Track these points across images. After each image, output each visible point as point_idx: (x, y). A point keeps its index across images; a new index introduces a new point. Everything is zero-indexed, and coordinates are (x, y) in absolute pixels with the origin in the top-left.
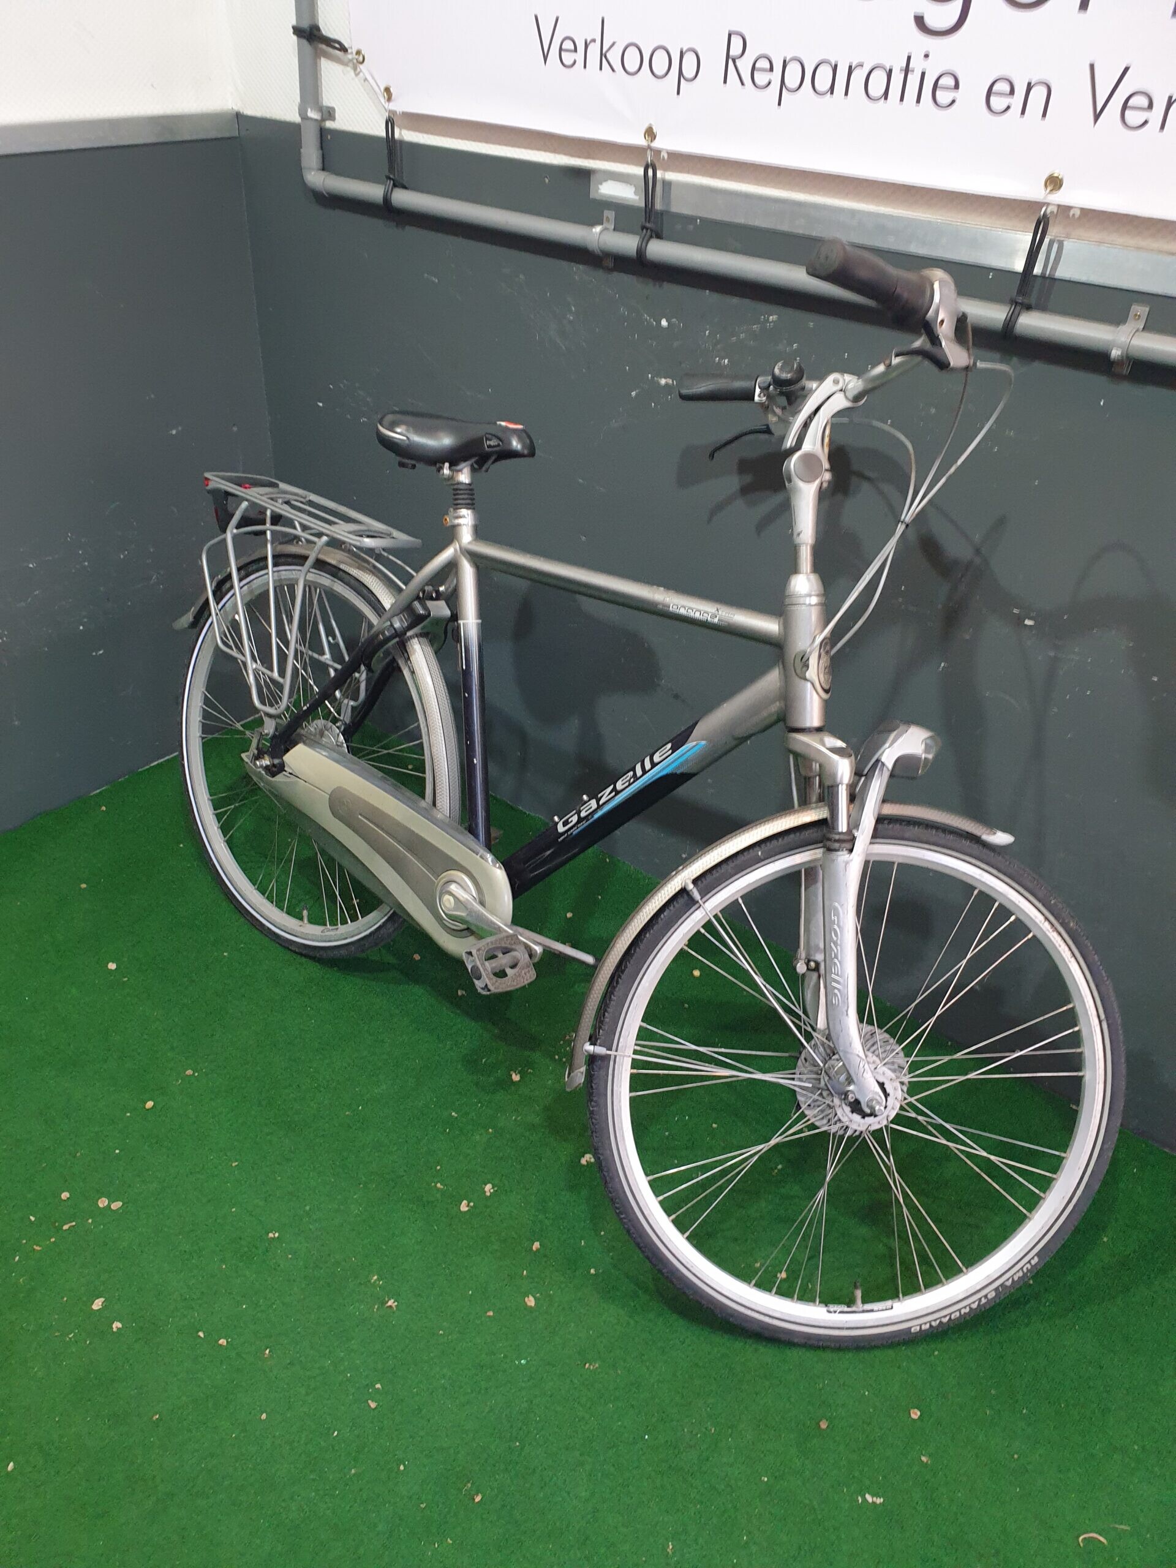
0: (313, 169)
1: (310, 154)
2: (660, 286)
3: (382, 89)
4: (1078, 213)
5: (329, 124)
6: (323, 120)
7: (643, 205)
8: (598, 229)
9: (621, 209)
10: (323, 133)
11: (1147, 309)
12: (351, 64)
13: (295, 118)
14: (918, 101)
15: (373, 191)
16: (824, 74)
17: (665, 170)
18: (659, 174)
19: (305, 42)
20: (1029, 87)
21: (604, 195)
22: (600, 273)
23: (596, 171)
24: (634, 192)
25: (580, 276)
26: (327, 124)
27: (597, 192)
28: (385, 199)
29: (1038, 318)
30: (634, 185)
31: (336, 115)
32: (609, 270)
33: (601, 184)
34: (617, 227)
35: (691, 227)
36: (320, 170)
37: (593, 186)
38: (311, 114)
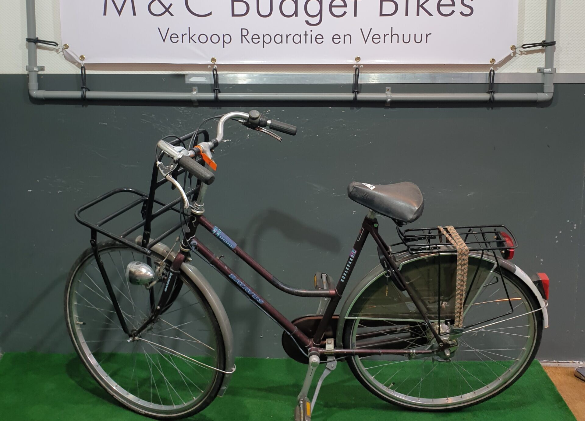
0: (35, 90)
1: (33, 85)
3: (79, 56)
4: (363, 66)
7: (213, 83)
9: (200, 85)
10: (40, 76)
11: (390, 88)
17: (219, 70)
19: (30, 43)
20: (345, 36)
21: (192, 82)
22: (192, 109)
23: (187, 74)
24: (206, 79)
25: (183, 111)
26: (40, 73)
27: (188, 81)
28: (82, 96)
29: (361, 95)
30: (206, 77)
31: (45, 69)
32: (197, 106)
33: (190, 78)
34: (199, 91)
35: (231, 87)
36: (38, 90)
37: (186, 79)
38: (36, 69)
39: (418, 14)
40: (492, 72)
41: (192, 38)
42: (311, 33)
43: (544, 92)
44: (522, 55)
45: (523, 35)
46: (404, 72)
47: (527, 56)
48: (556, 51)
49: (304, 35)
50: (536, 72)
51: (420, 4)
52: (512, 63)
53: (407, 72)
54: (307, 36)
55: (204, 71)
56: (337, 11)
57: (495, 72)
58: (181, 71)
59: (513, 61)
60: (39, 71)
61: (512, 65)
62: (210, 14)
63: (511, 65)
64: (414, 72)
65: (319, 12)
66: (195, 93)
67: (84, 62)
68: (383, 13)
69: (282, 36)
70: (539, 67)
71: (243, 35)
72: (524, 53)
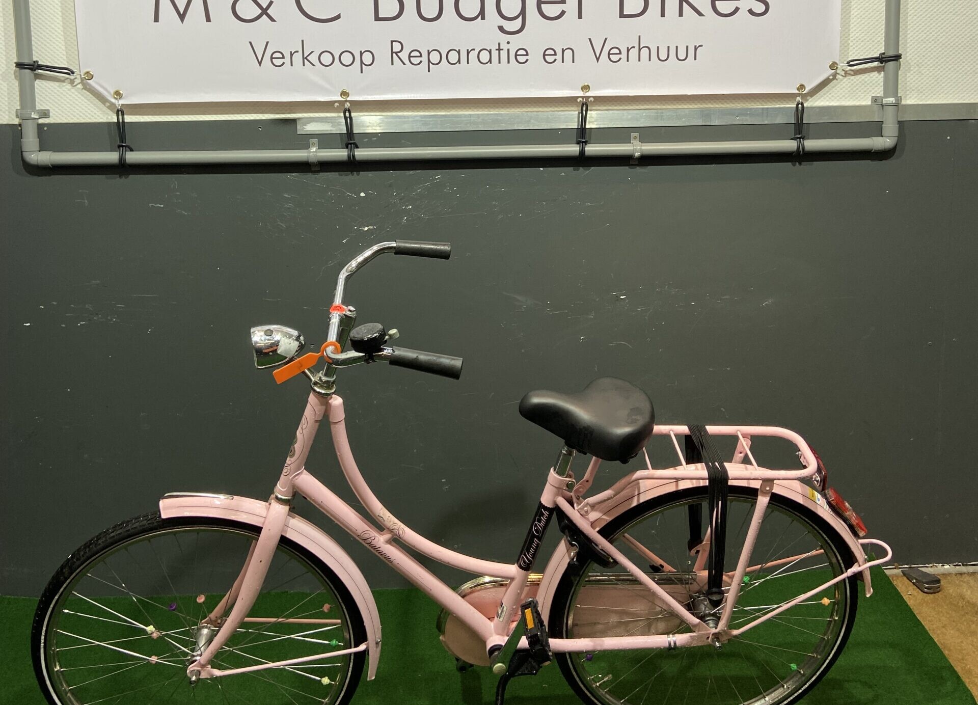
0: (34, 151)
1: (30, 140)
2: (358, 174)
3: (112, 92)
4: (593, 99)
5: (45, 120)
7: (346, 132)
8: (312, 150)
9: (324, 136)
10: (41, 127)
11: (638, 134)
14: (509, 62)
19: (24, 71)
20: (563, 51)
22: (310, 175)
23: (299, 119)
24: (332, 126)
25: (294, 181)
26: (41, 121)
27: (302, 130)
28: (120, 160)
29: (592, 147)
30: (331, 122)
31: (51, 114)
33: (305, 126)
34: (321, 147)
35: (375, 139)
36: (39, 151)
37: (298, 127)
38: (33, 116)
39: (681, 14)
40: (800, 106)
41: (308, 58)
42: (509, 47)
43: (882, 136)
44: (848, 77)
45: (849, 44)
46: (659, 107)
47: (855, 78)
48: (901, 69)
49: (496, 50)
50: (870, 103)
52: (831, 90)
53: (664, 107)
54: (501, 51)
55: (327, 112)
56: (551, 10)
57: (805, 105)
58: (289, 113)
59: (833, 87)
60: (39, 118)
61: (830, 94)
62: (338, 17)
64: (675, 107)
65: (521, 12)
66: (314, 149)
67: (122, 102)
68: (625, 13)
69: (459, 52)
70: (874, 95)
71: (394, 51)
72: (849, 74)
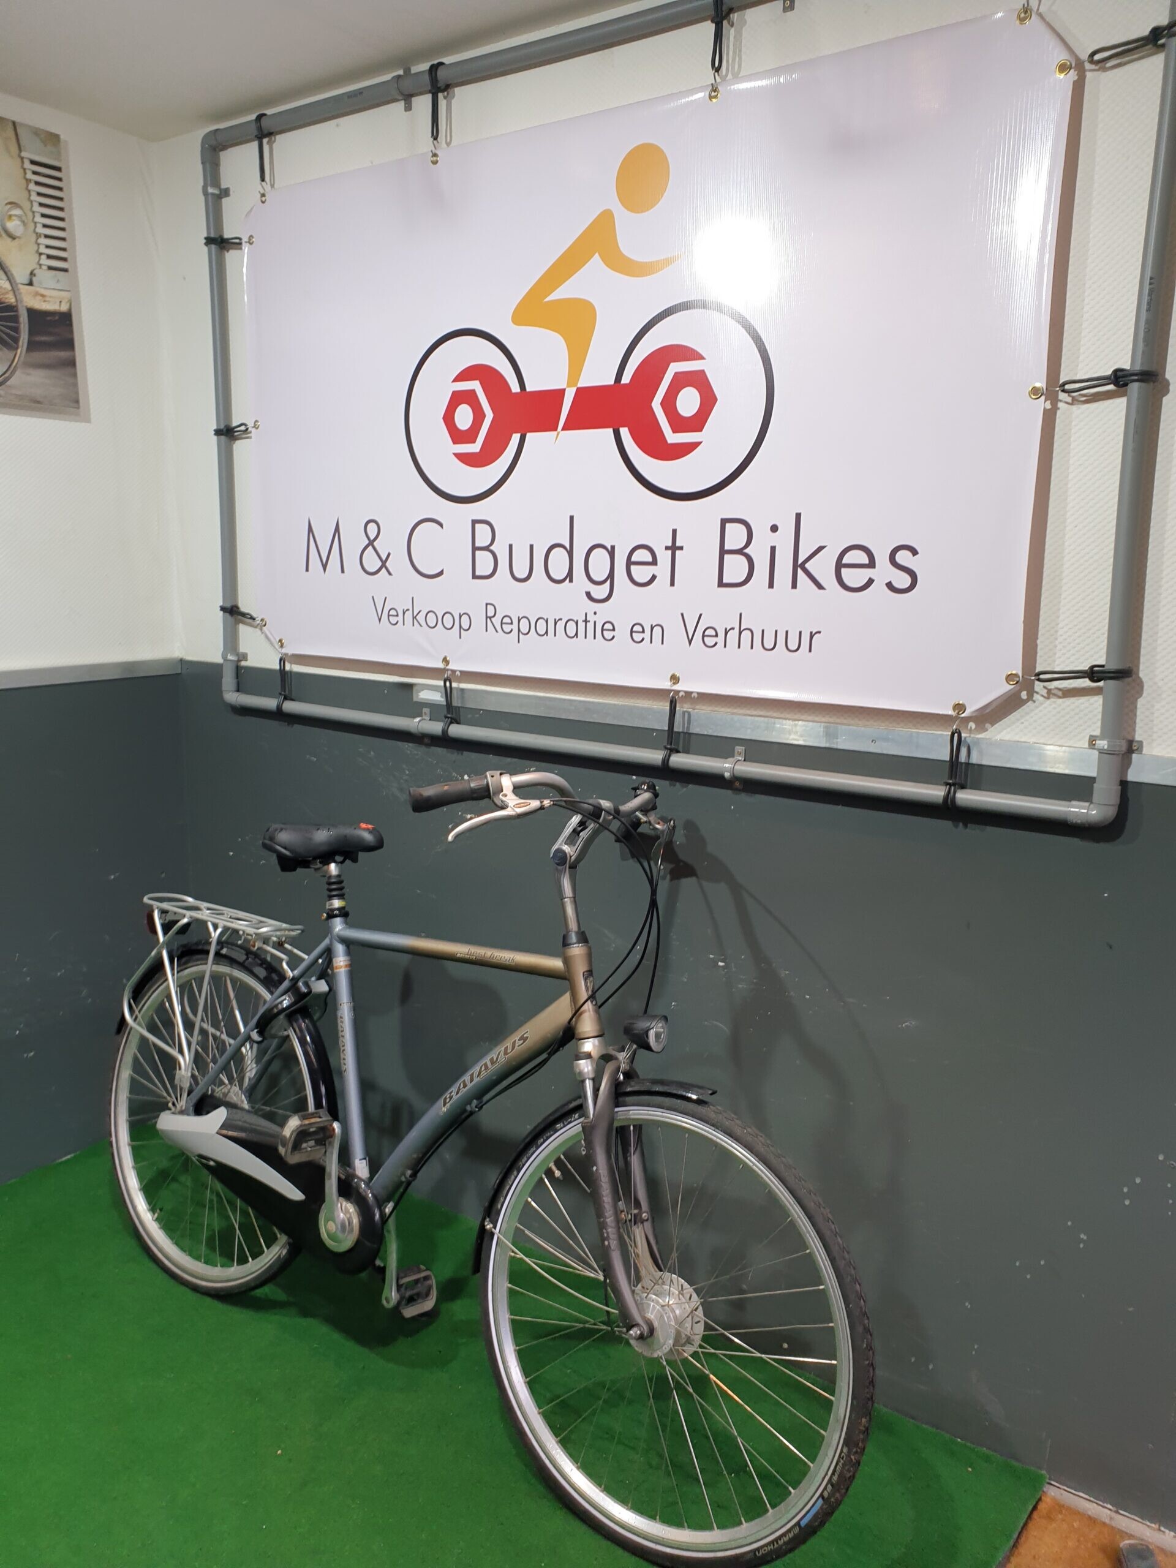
0: (230, 691)
1: (228, 680)
2: (462, 754)
3: (278, 640)
4: (696, 695)
5: (243, 663)
6: (239, 661)
7: (445, 703)
8: (418, 719)
9: (432, 706)
10: (238, 670)
11: (744, 748)
12: (259, 627)
13: (220, 660)
14: (595, 638)
15: (270, 703)
16: (541, 623)
17: (460, 682)
18: (454, 685)
19: (227, 615)
20: (652, 628)
21: (422, 699)
22: (423, 749)
23: (415, 684)
24: (440, 697)
25: (411, 751)
26: (240, 663)
27: (418, 697)
28: (279, 707)
29: (680, 757)
30: (436, 692)
31: (249, 657)
32: (428, 745)
33: (419, 692)
34: (431, 718)
35: (478, 716)
36: (235, 692)
37: (414, 693)
38: (235, 657)
39: (794, 586)
41: (417, 617)
42: (595, 618)
43: (1092, 802)
44: (1052, 700)
45: (1056, 646)
47: (1064, 702)
48: (1145, 694)
49: (583, 621)
50: (1086, 745)
51: (800, 562)
52: (1022, 717)
54: (588, 624)
56: (641, 574)
58: (409, 677)
59: (1027, 714)
61: (1022, 723)
62: (441, 573)
63: (1022, 721)
65: (609, 575)
67: (282, 650)
68: (725, 581)
69: (547, 622)
71: (489, 615)
72: (1055, 695)
